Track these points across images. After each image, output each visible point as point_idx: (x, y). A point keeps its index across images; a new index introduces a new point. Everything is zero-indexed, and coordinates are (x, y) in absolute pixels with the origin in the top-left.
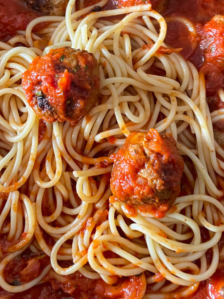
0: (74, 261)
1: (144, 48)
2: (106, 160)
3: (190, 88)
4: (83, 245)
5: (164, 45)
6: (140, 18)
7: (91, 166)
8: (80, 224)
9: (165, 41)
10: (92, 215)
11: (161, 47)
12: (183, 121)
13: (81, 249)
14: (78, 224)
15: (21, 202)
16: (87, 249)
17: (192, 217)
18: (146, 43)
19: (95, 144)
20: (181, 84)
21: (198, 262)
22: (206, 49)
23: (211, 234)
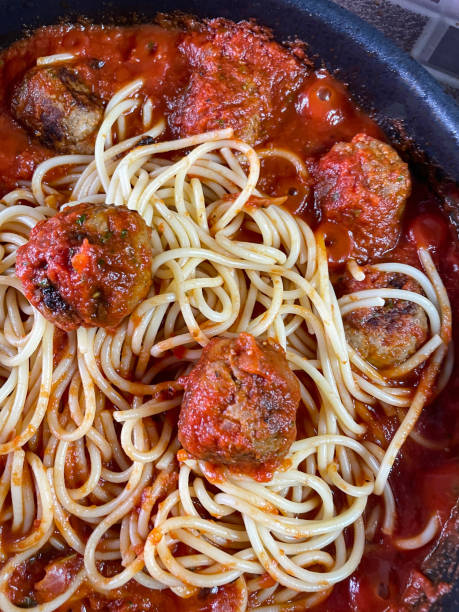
0: (123, 563)
1: (225, 200)
2: (170, 386)
3: (302, 261)
4: (137, 534)
5: (257, 193)
6: (217, 152)
7: (146, 398)
8: (131, 499)
9: (258, 187)
10: (151, 483)
11: (252, 197)
12: (294, 315)
13: (135, 542)
14: (126, 499)
15: (28, 467)
16: (144, 541)
17: (318, 474)
18: (228, 192)
19: (153, 361)
20: (287, 255)
21: (330, 549)
22: (324, 197)
23: (350, 500)
